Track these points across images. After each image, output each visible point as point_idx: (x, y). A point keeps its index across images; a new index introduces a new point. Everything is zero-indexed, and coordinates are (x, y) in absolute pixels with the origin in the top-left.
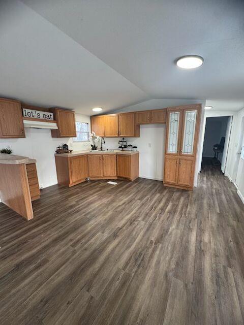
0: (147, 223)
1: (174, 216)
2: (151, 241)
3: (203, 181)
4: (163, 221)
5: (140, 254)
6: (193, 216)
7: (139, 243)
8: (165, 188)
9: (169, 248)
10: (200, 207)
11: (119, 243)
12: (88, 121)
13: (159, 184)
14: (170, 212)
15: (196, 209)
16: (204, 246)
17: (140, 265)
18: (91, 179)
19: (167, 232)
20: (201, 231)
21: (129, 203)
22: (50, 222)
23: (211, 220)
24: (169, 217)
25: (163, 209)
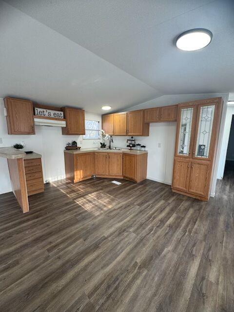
0: (138, 237)
1: (174, 232)
2: (136, 262)
3: (224, 190)
4: (159, 237)
5: (117, 279)
6: (200, 237)
7: (119, 263)
8: (173, 194)
9: (156, 279)
10: (214, 225)
11: (98, 257)
12: (100, 120)
13: (167, 189)
14: (170, 226)
15: (206, 227)
16: (207, 286)
17: (110, 295)
18: (97, 176)
19: (159, 254)
20: (206, 263)
21: (126, 207)
22: (41, 218)
23: (226, 248)
24: (167, 233)
25: (162, 222)
